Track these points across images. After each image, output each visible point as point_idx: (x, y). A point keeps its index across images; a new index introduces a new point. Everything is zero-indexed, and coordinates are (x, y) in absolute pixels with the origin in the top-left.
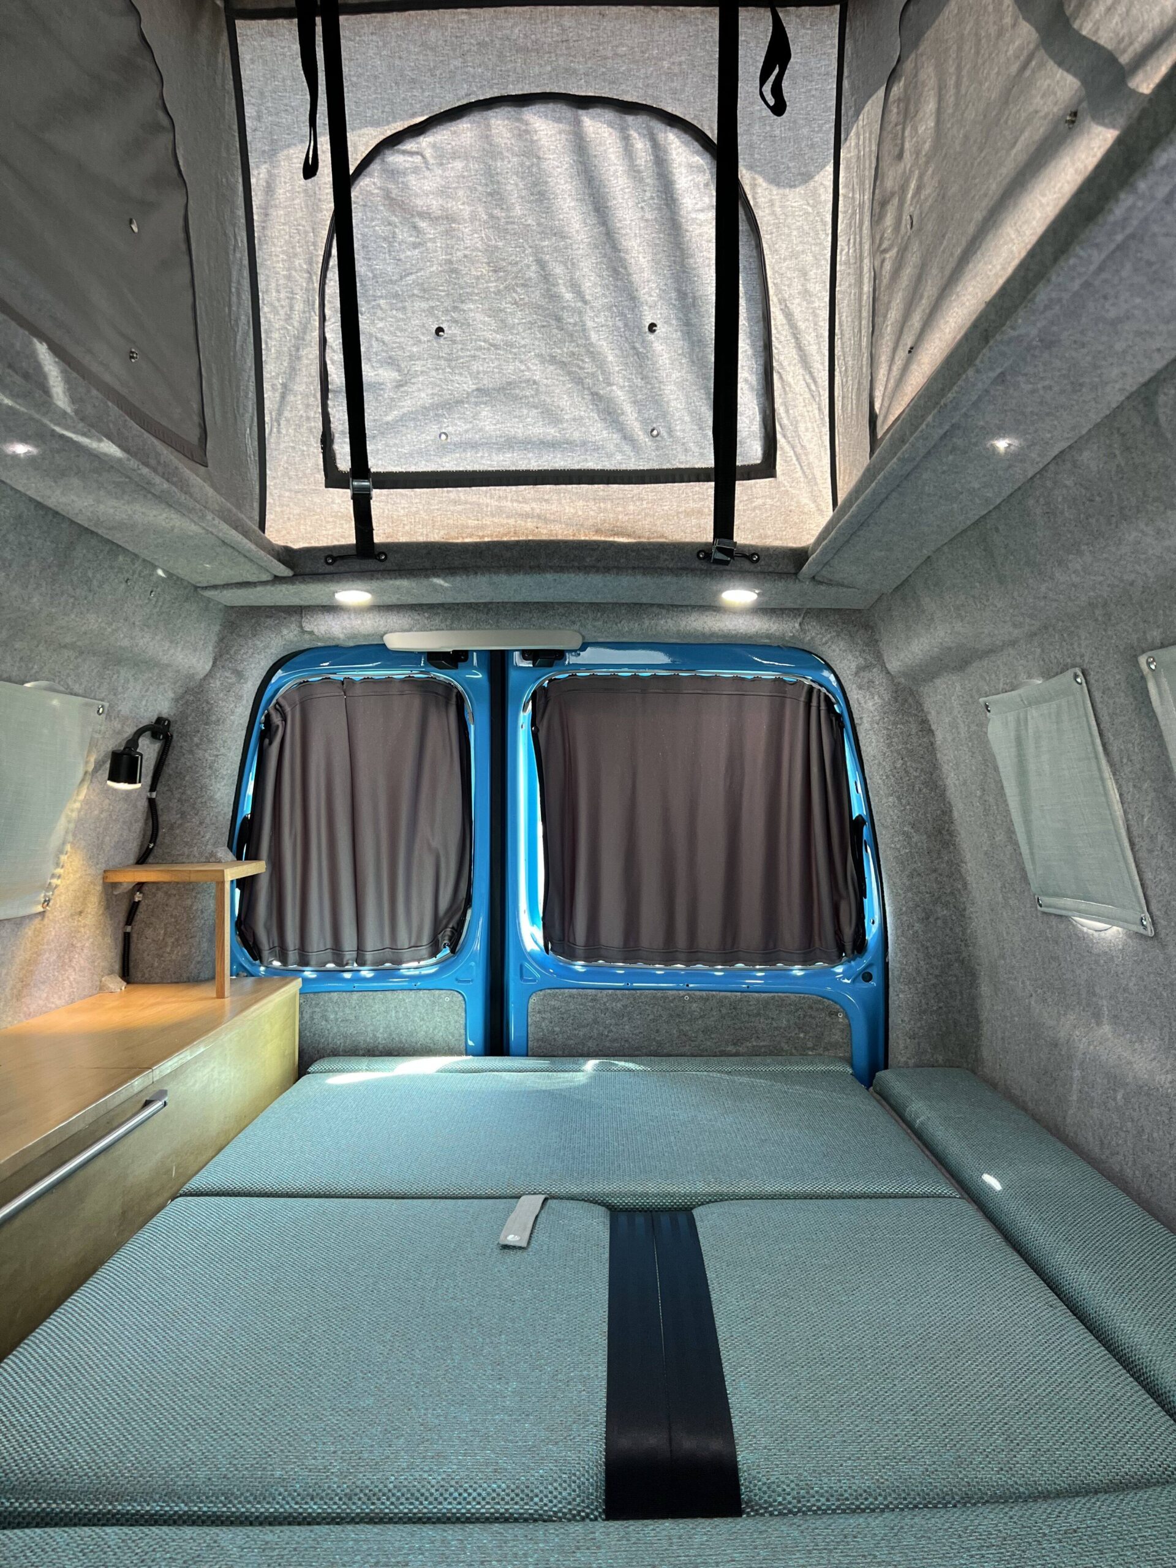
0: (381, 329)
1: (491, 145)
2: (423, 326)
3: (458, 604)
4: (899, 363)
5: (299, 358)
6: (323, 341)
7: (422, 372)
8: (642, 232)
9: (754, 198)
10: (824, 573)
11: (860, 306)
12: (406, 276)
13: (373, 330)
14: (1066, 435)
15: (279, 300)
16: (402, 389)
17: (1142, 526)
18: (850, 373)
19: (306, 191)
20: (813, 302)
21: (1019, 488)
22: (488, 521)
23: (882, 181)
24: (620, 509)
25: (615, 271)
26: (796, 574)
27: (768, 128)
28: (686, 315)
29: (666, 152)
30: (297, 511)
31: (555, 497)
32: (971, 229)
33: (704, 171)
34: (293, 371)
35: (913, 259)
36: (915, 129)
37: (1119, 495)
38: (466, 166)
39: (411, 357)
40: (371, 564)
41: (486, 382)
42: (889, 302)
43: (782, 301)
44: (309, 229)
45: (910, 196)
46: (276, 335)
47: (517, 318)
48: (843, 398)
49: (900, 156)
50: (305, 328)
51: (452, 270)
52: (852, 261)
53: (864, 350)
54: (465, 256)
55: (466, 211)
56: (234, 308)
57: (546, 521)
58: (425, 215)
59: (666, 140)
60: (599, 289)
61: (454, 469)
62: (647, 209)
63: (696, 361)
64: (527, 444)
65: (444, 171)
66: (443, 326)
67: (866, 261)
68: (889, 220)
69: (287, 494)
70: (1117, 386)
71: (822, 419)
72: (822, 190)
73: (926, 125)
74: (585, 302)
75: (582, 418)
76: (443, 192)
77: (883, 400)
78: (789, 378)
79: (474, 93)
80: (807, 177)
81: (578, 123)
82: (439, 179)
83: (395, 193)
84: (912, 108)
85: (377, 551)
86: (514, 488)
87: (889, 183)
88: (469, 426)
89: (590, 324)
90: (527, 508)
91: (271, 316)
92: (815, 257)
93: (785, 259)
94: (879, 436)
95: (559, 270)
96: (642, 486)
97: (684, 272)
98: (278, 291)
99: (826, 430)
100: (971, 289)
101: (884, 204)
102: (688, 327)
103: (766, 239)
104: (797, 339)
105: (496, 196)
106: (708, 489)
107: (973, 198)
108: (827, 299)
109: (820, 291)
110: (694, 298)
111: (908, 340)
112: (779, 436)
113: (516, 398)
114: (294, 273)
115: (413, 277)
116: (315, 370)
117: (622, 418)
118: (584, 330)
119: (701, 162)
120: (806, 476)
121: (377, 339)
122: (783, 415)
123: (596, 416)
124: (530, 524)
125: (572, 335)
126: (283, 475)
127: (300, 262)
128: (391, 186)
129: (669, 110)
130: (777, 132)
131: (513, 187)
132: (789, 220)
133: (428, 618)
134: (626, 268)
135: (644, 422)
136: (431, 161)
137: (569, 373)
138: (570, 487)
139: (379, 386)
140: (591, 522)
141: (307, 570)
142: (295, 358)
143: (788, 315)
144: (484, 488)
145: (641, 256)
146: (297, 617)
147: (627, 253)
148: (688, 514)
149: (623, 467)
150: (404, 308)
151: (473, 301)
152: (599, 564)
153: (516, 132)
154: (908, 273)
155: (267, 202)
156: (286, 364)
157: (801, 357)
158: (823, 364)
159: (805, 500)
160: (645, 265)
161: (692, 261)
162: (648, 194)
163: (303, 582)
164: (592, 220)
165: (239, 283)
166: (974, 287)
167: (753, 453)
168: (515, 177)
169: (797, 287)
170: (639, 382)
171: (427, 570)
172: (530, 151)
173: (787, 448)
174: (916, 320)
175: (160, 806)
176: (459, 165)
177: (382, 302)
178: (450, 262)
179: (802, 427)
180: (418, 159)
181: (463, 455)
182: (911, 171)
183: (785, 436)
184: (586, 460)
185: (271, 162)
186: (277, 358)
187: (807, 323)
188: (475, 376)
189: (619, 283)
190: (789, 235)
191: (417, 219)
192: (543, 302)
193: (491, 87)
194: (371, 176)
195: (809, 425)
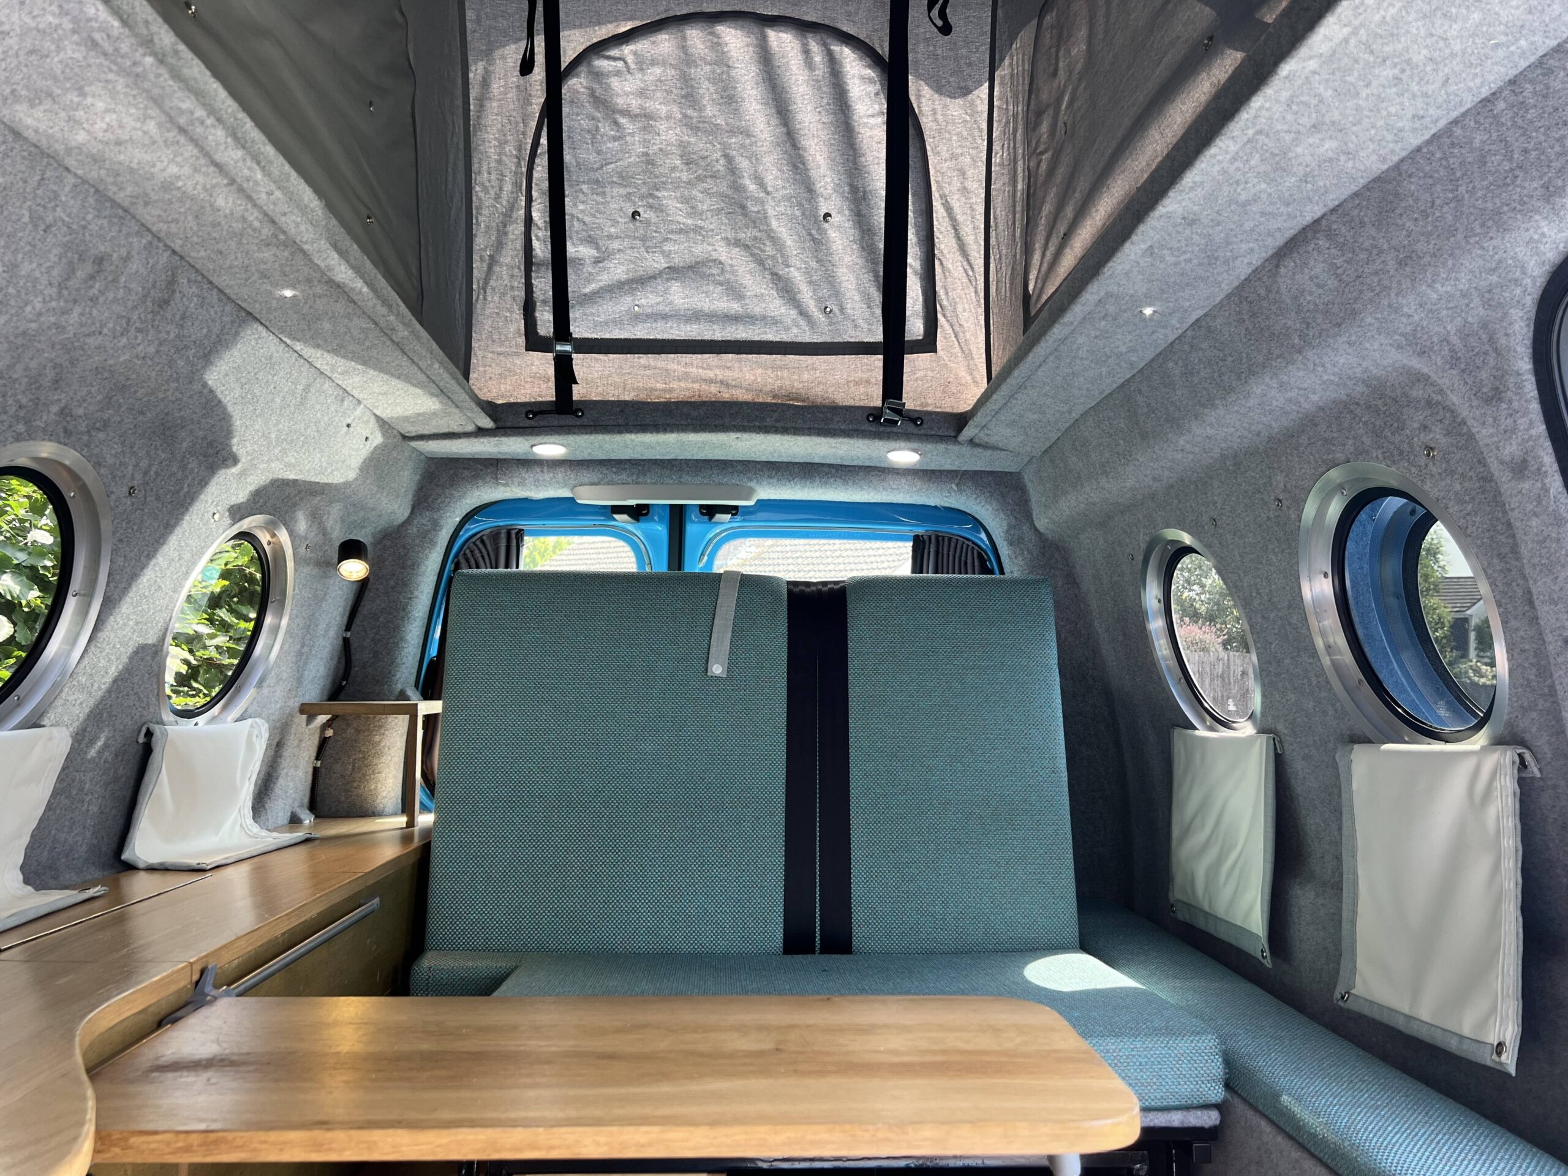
0: (583, 211)
1: (686, 54)
2: (621, 209)
3: (644, 460)
4: (1052, 249)
5: (506, 234)
6: (529, 221)
7: (619, 250)
8: (820, 133)
9: (919, 107)
10: (981, 435)
11: (1014, 202)
12: (607, 164)
13: (575, 212)
14: (1202, 303)
15: (489, 181)
16: (601, 265)
17: (1267, 380)
18: (1003, 260)
19: (518, 87)
20: (970, 198)
21: (1160, 353)
22: (674, 385)
23: (1037, 96)
24: (795, 377)
25: (795, 167)
26: (956, 437)
27: (931, 48)
28: (857, 207)
29: (841, 65)
30: (498, 370)
31: (737, 365)
32: (1120, 133)
33: (875, 83)
34: (499, 245)
35: (1066, 160)
36: (1068, 51)
37: (1247, 354)
38: (664, 71)
39: (610, 237)
40: (569, 420)
41: (677, 261)
42: (1044, 197)
43: (943, 196)
44: (519, 119)
45: (1064, 107)
46: (485, 212)
47: (707, 204)
48: (997, 282)
49: (1055, 74)
50: (512, 207)
51: (649, 161)
52: (1006, 163)
53: (1018, 240)
54: (661, 150)
55: (663, 110)
56: (450, 186)
57: (728, 386)
58: (626, 113)
59: (841, 54)
60: (780, 182)
61: (646, 337)
62: (823, 113)
63: (867, 248)
64: (712, 317)
65: (644, 75)
66: (640, 210)
67: (1020, 163)
68: (1044, 128)
69: (490, 355)
70: (1246, 261)
71: (978, 301)
72: (978, 102)
73: (1078, 49)
74: (768, 193)
75: (762, 295)
76: (642, 93)
77: (1036, 282)
78: (949, 265)
79: (671, 9)
80: (965, 92)
81: (764, 38)
82: (638, 82)
83: (598, 92)
84: (1065, 33)
85: (575, 407)
86: (699, 356)
87: (1044, 97)
88: (660, 299)
89: (771, 212)
90: (710, 374)
91: (481, 195)
92: (972, 159)
93: (946, 160)
94: (1033, 314)
95: (744, 164)
96: (815, 357)
97: (856, 169)
98: (489, 173)
99: (982, 310)
100: (1120, 182)
101: (1039, 114)
102: (860, 218)
103: (929, 142)
104: (956, 230)
105: (690, 98)
106: (878, 361)
107: (1122, 107)
108: (983, 195)
109: (977, 189)
110: (865, 192)
111: (1062, 229)
112: (939, 316)
113: (703, 276)
114: (504, 158)
115: (613, 166)
116: (519, 244)
117: (798, 296)
118: (766, 218)
119: (873, 74)
120: (963, 352)
121: (578, 220)
122: (943, 297)
123: (775, 293)
124: (713, 389)
125: (754, 222)
126: (487, 338)
127: (510, 149)
128: (596, 86)
129: (845, 29)
130: (939, 52)
131: (706, 91)
132: (950, 127)
133: (615, 473)
134: (804, 164)
135: (819, 300)
136: (633, 66)
137: (752, 255)
138: (750, 356)
139: (579, 261)
140: (769, 388)
141: (508, 424)
142: (502, 233)
143: (949, 209)
144: (672, 356)
145: (818, 154)
146: (493, 469)
147: (805, 150)
148: (857, 383)
149: (799, 340)
150: (604, 193)
151: (666, 189)
152: (778, 425)
153: (708, 44)
154: (1062, 172)
155: (483, 95)
156: (493, 238)
157: (960, 246)
158: (979, 252)
159: (962, 372)
160: (822, 162)
161: (863, 159)
162: (825, 101)
163: (505, 435)
164: (774, 121)
165: (455, 164)
166: (1123, 180)
167: (916, 330)
168: (707, 82)
169: (956, 184)
170: (814, 264)
171: (620, 426)
172: (722, 61)
173: (947, 326)
174: (1069, 212)
175: (354, 645)
176: (658, 71)
177: (584, 187)
178: (647, 154)
179: (960, 308)
180: (620, 64)
181: (654, 325)
182: (1065, 86)
183: (944, 316)
184: (765, 333)
185: (488, 60)
186: (486, 232)
187: (965, 217)
188: (667, 255)
189: (798, 177)
190: (950, 140)
191: (618, 116)
192: (730, 192)
193: (687, 5)
194: (578, 76)
195: (966, 306)
